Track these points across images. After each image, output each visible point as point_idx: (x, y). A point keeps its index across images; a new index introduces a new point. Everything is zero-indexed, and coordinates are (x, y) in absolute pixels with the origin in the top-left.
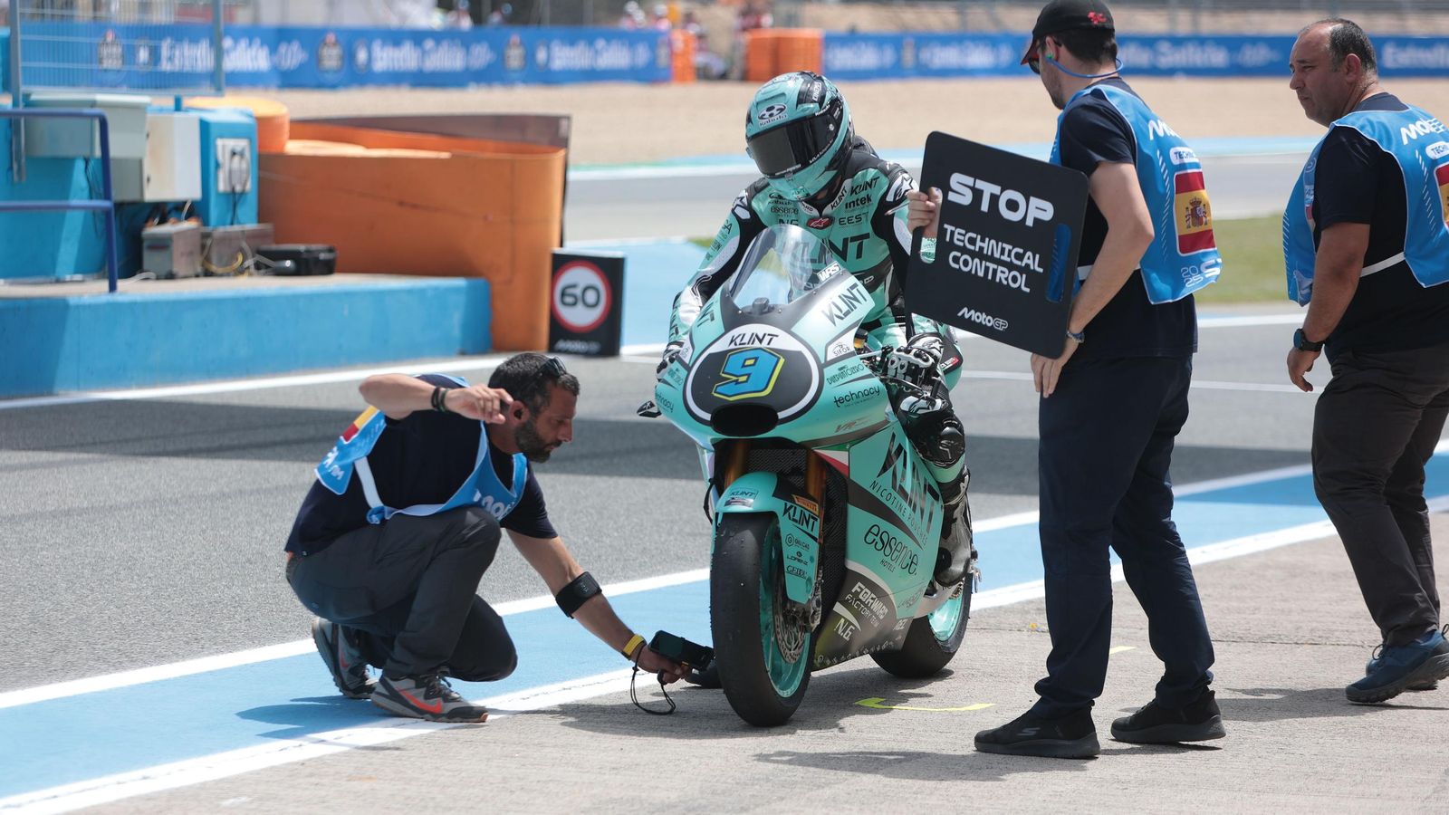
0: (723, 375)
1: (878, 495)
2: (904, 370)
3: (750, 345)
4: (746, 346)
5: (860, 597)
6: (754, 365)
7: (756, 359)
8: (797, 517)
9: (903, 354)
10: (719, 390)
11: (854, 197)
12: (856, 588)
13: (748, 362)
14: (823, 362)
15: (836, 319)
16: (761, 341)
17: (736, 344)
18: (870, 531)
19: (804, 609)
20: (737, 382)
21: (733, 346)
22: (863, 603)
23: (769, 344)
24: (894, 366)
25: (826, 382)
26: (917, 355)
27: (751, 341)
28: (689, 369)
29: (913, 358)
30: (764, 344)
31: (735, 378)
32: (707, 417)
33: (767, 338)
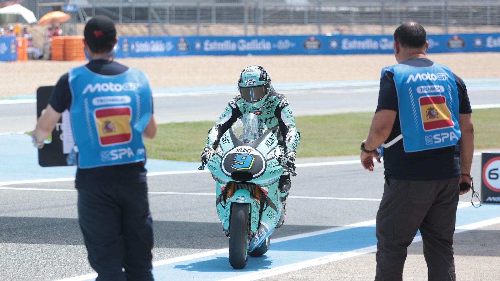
0: (235, 161)
1: (273, 201)
2: (286, 164)
3: (244, 152)
4: (242, 152)
5: (262, 232)
6: (245, 159)
7: (246, 157)
8: (256, 205)
9: (286, 158)
10: (234, 166)
11: (269, 105)
12: (262, 230)
13: (243, 158)
14: (266, 160)
15: (269, 145)
16: (247, 151)
17: (239, 152)
18: (269, 212)
19: (254, 234)
20: (240, 164)
21: (238, 152)
22: (262, 234)
23: (250, 153)
24: (283, 162)
25: (267, 166)
26: (290, 159)
27: (244, 151)
28: (222, 158)
29: (289, 160)
30: (248, 153)
31: (239, 163)
32: (230, 174)
33: (249, 151)
